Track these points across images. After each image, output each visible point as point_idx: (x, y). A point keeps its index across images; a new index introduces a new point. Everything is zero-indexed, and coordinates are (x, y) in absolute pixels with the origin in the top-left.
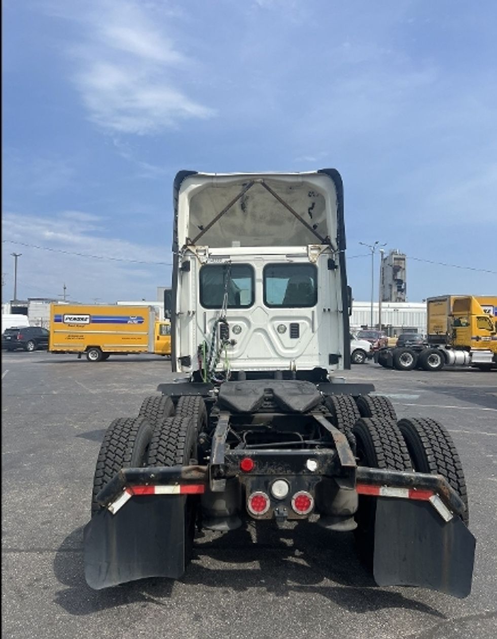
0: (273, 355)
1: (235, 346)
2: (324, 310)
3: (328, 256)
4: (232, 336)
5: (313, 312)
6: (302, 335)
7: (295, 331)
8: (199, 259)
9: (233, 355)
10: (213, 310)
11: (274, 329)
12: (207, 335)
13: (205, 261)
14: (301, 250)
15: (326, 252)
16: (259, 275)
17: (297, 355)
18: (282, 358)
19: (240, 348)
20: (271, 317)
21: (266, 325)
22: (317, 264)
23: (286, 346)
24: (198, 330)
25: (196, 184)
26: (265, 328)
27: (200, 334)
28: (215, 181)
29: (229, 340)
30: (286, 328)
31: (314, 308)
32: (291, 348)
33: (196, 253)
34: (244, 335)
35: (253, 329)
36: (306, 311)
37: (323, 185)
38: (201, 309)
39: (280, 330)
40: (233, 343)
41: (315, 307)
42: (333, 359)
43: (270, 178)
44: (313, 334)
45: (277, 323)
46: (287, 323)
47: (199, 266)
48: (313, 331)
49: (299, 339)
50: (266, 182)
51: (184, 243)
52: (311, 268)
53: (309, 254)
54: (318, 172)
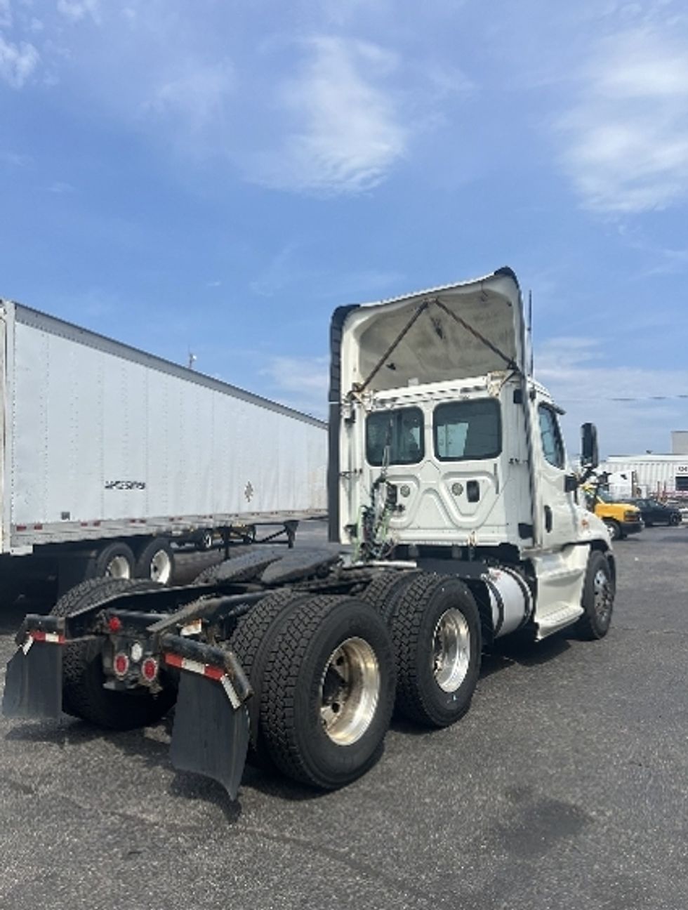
0: (448, 524)
1: (404, 512)
2: (510, 461)
3: (514, 386)
4: (401, 500)
5: (495, 465)
6: (483, 497)
7: (473, 492)
8: (364, 407)
9: (401, 523)
10: (380, 468)
11: (448, 489)
13: (370, 409)
14: (480, 381)
15: (511, 380)
16: (429, 420)
17: (477, 525)
18: (459, 528)
19: (409, 513)
20: (443, 473)
21: (437, 484)
22: (500, 398)
23: (463, 512)
25: (361, 318)
26: (435, 488)
28: (383, 310)
29: (397, 504)
30: (462, 489)
31: (497, 460)
32: (470, 515)
33: (361, 400)
34: (413, 498)
35: (422, 489)
36: (487, 464)
38: (367, 467)
39: (456, 489)
40: (401, 508)
41: (498, 458)
42: (525, 530)
43: (447, 293)
44: (497, 496)
45: (451, 481)
46: (463, 481)
47: (365, 416)
48: (497, 492)
49: (479, 502)
50: (441, 299)
51: (350, 389)
52: (492, 405)
53: (489, 386)
54: (495, 274)
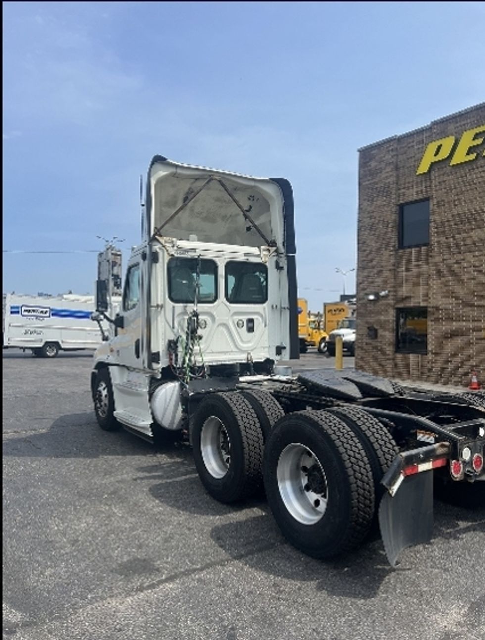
0: (235, 350)
1: (202, 340)
2: (273, 306)
3: (276, 258)
4: (200, 332)
5: (265, 308)
6: (257, 328)
7: (251, 325)
8: (167, 251)
9: (199, 350)
10: (181, 305)
11: (234, 324)
12: (175, 330)
13: (173, 253)
14: (255, 250)
15: (274, 254)
16: (221, 271)
17: (252, 348)
18: (241, 351)
19: (205, 342)
20: (232, 312)
21: (228, 320)
22: (267, 264)
23: (244, 340)
24: (167, 325)
25: (164, 172)
26: (226, 323)
27: (169, 329)
29: (198, 335)
30: (244, 324)
31: (265, 305)
32: (248, 342)
33: (164, 244)
34: (209, 330)
35: (217, 323)
36: (259, 307)
37: (272, 191)
38: (170, 304)
39: (239, 325)
40: (200, 338)
42: (279, 350)
43: (226, 176)
44: (264, 329)
45: (237, 318)
46: (245, 318)
47: (167, 258)
48: (265, 326)
49: (253, 333)
50: (223, 181)
52: (263, 268)
53: (262, 255)
